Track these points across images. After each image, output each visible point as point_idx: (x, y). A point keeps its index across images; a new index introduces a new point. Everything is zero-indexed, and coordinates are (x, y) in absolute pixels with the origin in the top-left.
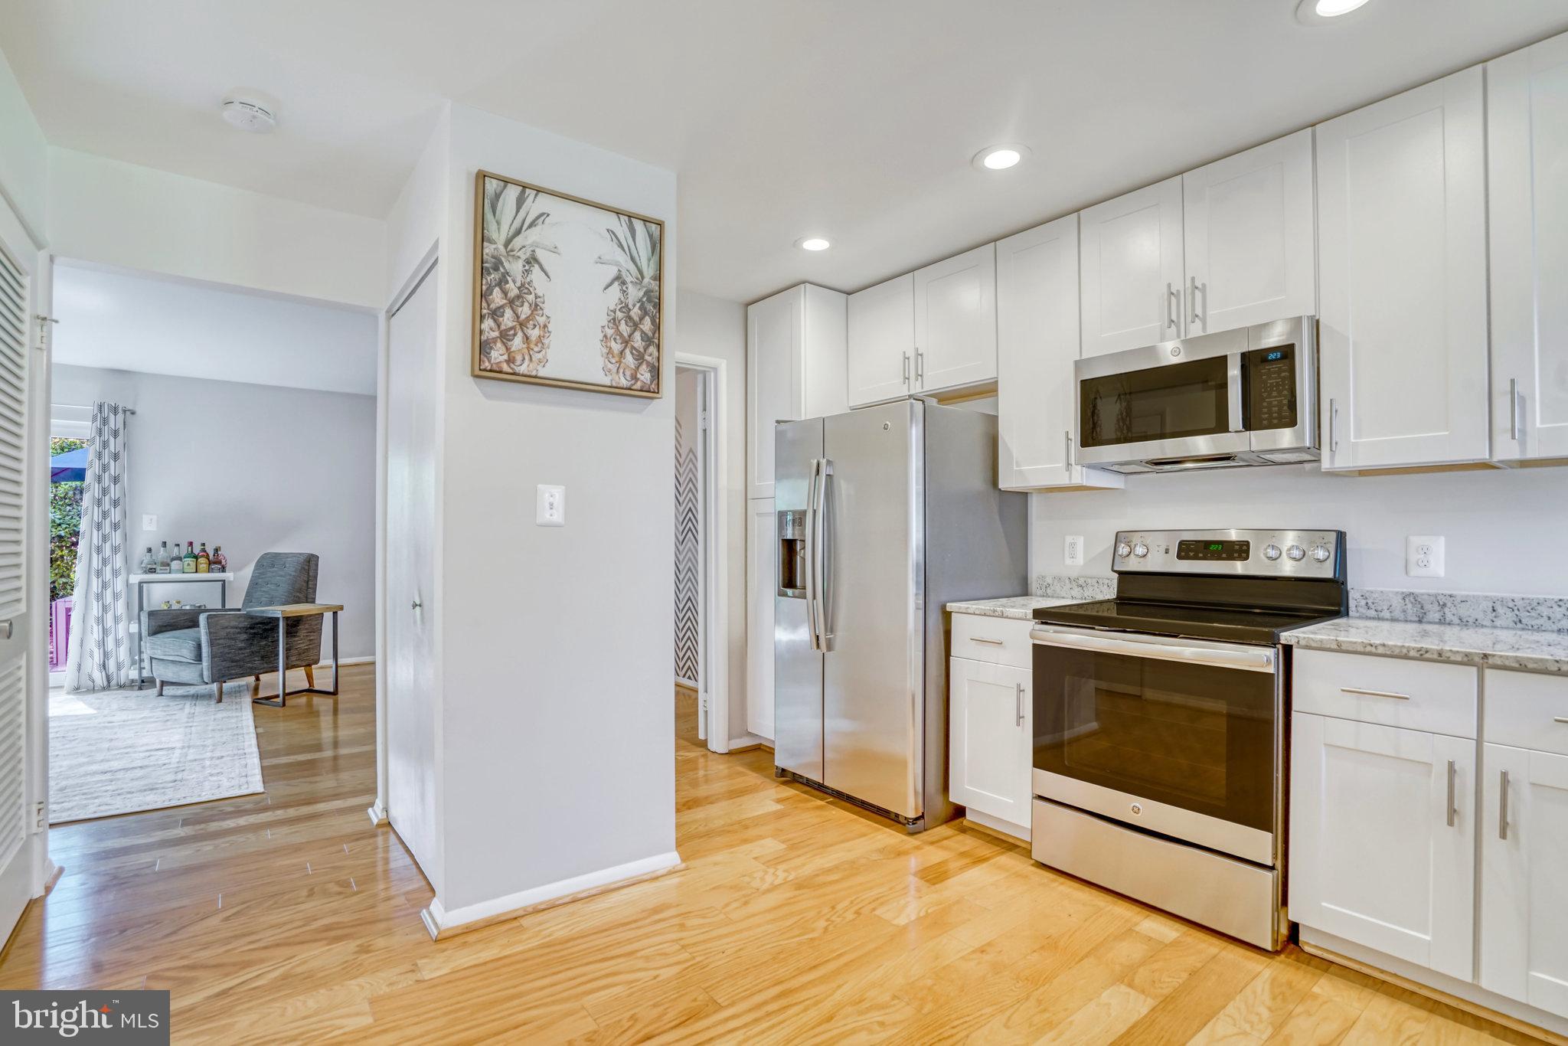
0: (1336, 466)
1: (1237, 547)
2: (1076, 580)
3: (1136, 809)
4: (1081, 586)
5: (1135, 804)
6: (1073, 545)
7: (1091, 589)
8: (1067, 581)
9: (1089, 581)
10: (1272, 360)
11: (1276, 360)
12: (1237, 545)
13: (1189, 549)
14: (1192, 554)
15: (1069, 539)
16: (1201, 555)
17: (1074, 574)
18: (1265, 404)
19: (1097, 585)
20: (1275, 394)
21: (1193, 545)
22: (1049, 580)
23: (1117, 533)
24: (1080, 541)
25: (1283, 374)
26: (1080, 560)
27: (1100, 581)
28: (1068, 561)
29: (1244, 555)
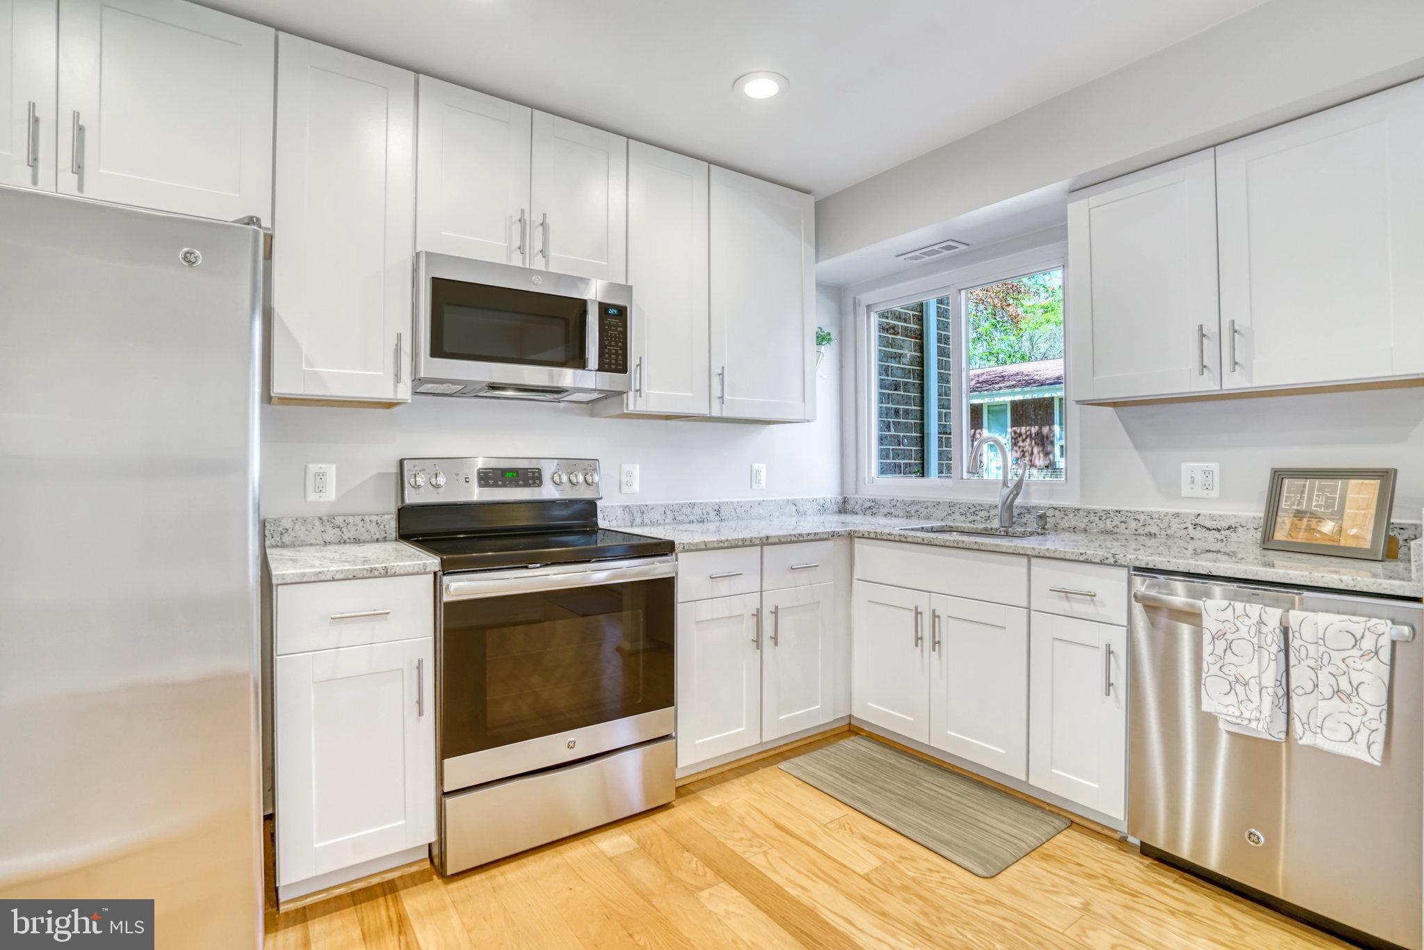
0: (638, 409)
1: (530, 474)
2: (331, 518)
3: (571, 744)
4: (339, 527)
5: (569, 740)
6: (320, 476)
7: (353, 529)
8: (317, 523)
9: (351, 519)
10: (611, 315)
11: (614, 315)
12: (530, 472)
13: (489, 477)
14: (491, 482)
15: (313, 468)
16: (500, 483)
17: (322, 512)
18: (607, 351)
19: (361, 524)
20: (613, 343)
21: (490, 472)
22: (287, 523)
23: (401, 462)
24: (331, 471)
25: (619, 329)
26: (331, 494)
27: (367, 519)
28: (312, 497)
29: (537, 482)
